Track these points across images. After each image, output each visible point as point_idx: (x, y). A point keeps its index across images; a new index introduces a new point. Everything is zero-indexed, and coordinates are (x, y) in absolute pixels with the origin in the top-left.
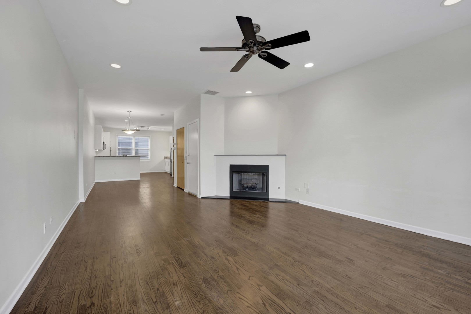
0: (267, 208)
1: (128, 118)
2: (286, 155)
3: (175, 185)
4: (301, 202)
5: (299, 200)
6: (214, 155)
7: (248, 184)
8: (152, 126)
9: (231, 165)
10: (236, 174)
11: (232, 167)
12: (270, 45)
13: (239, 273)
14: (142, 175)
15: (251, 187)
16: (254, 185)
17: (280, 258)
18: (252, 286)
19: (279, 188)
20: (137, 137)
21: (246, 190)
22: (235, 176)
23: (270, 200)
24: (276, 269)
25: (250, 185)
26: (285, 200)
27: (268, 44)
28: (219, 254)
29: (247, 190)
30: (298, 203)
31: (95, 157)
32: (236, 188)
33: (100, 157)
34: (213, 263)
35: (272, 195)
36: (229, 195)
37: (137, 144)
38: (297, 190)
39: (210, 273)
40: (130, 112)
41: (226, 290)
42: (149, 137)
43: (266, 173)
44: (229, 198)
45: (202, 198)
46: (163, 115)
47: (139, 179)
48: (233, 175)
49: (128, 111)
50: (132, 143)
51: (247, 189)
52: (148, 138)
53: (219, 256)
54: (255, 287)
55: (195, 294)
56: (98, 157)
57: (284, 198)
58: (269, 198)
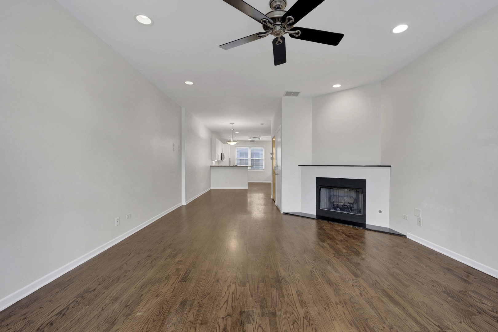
0: (362, 237)
1: (231, 130)
2: (390, 166)
3: (272, 197)
4: (410, 236)
5: (408, 233)
6: (299, 166)
7: (339, 202)
8: (262, 136)
9: (317, 178)
10: (324, 189)
11: (318, 179)
12: (291, 17)
13: (222, 307)
14: (249, 184)
15: (343, 207)
16: (346, 204)
17: (290, 306)
18: (218, 327)
19: (380, 212)
20: (253, 148)
21: (336, 209)
22: (323, 191)
23: (367, 227)
24: (267, 318)
25: (342, 204)
26: (390, 229)
27: (288, 17)
28: (227, 279)
29: (338, 211)
30: (404, 236)
31: (211, 166)
32: (324, 205)
33: (221, 166)
34: (211, 287)
35: (371, 221)
36: (315, 214)
37: (252, 154)
38: (405, 218)
39: (196, 297)
40: (233, 124)
41: (189, 320)
42: (264, 147)
43: (362, 189)
44: (315, 218)
45: (284, 213)
46: (263, 124)
47: (247, 188)
48: (320, 190)
49: (231, 124)
50: (248, 153)
51: (338, 209)
52: (262, 148)
53: (225, 281)
54: (219, 329)
55: (160, 312)
56: (220, 167)
57: (388, 227)
58: (365, 224)
